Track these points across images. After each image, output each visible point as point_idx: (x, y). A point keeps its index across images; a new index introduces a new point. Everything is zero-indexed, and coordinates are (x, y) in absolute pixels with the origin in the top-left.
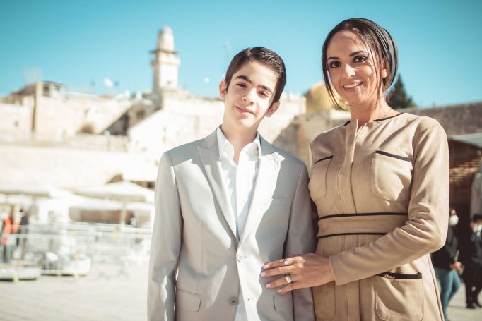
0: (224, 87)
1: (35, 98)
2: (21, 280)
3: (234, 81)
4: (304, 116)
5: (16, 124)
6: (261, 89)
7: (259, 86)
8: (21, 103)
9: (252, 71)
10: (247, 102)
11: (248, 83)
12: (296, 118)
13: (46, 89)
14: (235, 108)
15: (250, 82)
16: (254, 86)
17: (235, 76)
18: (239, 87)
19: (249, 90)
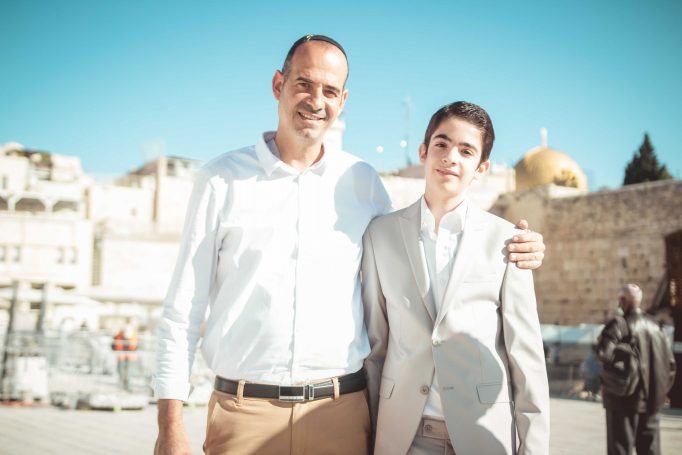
0: (423, 152)
1: (157, 178)
2: (124, 409)
3: (434, 142)
4: (512, 194)
5: (134, 212)
6: (463, 147)
7: (461, 144)
8: (139, 186)
9: (453, 129)
10: (448, 163)
11: (447, 142)
12: (501, 197)
13: (171, 166)
14: (436, 173)
15: (450, 140)
16: (455, 145)
17: (433, 136)
18: (437, 148)
19: (450, 150)
